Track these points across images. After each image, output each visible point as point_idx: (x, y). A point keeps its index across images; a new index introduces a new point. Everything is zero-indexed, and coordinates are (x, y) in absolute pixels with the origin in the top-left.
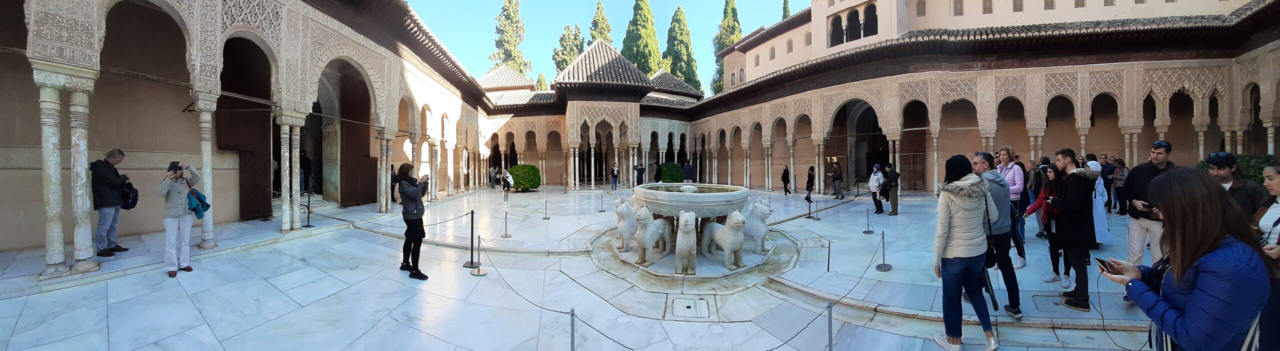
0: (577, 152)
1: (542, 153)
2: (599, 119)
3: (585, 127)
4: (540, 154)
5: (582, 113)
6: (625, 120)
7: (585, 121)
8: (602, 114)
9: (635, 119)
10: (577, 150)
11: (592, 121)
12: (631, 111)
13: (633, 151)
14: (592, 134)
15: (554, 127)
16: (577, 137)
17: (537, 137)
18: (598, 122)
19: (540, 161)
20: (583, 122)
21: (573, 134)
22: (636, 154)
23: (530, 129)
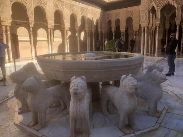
2: (164, 3)
10: (146, 28)
14: (158, 15)
16: (146, 19)
18: (162, 6)
20: (151, 7)
21: (143, 17)
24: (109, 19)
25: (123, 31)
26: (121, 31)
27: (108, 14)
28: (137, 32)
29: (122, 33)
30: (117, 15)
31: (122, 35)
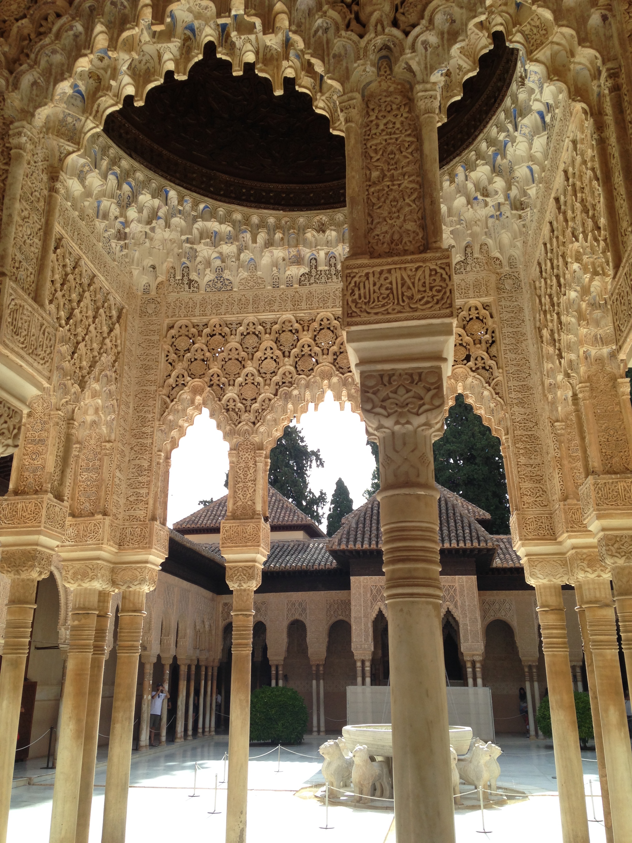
0: (368, 669)
1: (318, 666)
4: (314, 668)
6: (451, 608)
7: (380, 612)
9: (469, 605)
10: (368, 664)
12: (462, 591)
13: (474, 667)
15: (340, 613)
16: (366, 640)
17: (308, 634)
19: (314, 682)
20: (376, 612)
21: (359, 635)
22: (479, 675)
23: (297, 617)
25: (276, 663)
26: (270, 663)
27: (226, 604)
28: (321, 668)
29: (273, 669)
31: (273, 676)
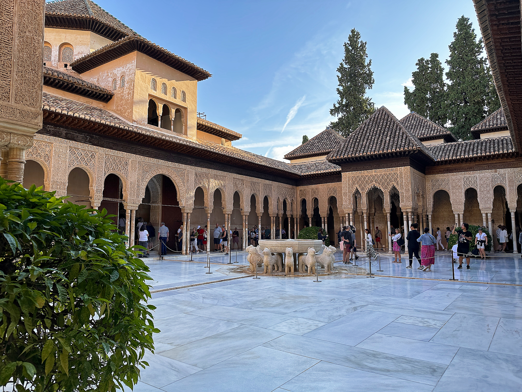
0: (351, 217)
2: (369, 187)
3: (356, 195)
5: (354, 183)
6: (395, 185)
7: (357, 189)
8: (372, 181)
9: (405, 183)
10: (351, 215)
11: (363, 189)
12: (401, 175)
13: (407, 215)
14: (364, 200)
16: (349, 204)
18: (368, 189)
20: (355, 190)
21: (346, 201)
22: (410, 219)
24: (303, 197)
26: (321, 216)
27: (301, 190)
30: (315, 192)
